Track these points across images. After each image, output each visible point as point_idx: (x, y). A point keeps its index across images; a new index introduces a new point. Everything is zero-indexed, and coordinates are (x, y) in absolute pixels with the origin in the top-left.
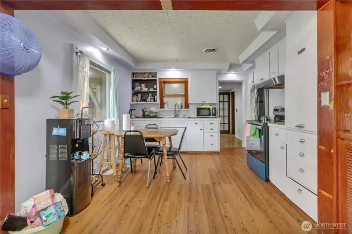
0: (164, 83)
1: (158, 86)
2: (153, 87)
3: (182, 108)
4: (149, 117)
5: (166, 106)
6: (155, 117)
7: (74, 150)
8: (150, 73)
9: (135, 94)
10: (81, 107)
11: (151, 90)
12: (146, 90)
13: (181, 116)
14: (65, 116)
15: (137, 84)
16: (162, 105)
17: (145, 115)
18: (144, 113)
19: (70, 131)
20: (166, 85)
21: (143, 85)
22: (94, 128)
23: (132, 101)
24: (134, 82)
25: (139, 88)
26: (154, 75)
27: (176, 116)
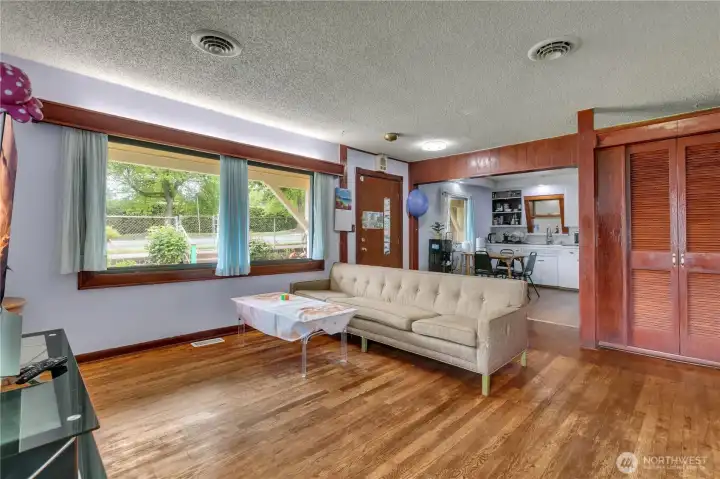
0: (534, 201)
1: (523, 206)
2: (517, 207)
3: (557, 232)
4: (511, 242)
5: (535, 229)
6: (519, 242)
7: (442, 259)
8: (513, 192)
9: (496, 216)
10: (446, 231)
11: (516, 211)
12: (508, 211)
13: (556, 242)
14: (437, 238)
15: (499, 205)
16: (530, 229)
17: (506, 240)
18: (506, 238)
19: (441, 246)
20: (537, 203)
21: (506, 206)
22: (454, 247)
23: (493, 224)
24: (495, 203)
25: (501, 209)
26: (519, 193)
27: (549, 243)
